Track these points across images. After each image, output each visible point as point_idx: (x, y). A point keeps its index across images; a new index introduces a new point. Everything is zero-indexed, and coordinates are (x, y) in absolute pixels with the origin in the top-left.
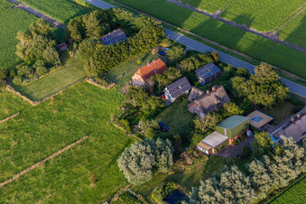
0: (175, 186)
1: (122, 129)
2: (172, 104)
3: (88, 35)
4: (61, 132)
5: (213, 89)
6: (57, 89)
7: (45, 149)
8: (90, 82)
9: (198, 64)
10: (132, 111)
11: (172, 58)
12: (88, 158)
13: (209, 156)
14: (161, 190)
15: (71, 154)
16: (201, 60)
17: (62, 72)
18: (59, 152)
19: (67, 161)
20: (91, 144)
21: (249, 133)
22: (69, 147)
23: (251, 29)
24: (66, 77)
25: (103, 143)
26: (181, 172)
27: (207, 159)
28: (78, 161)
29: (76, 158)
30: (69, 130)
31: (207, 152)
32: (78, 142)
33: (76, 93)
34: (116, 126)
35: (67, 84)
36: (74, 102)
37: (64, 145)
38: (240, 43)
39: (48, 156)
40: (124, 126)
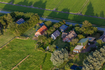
0: (72, 64)
1: (41, 51)
2: (55, 40)
3: (8, 23)
4: (17, 56)
5: (71, 31)
6: (6, 43)
7: (14, 62)
8: (18, 38)
9: (60, 25)
10: (42, 44)
11: (48, 25)
12: (33, 62)
13: (79, 53)
14: (68, 66)
15: (26, 62)
16: (60, 24)
17: (4, 37)
18: (21, 62)
19: (26, 64)
20: (32, 58)
21: (89, 44)
22: (24, 60)
23: (70, 13)
24: (7, 38)
25: (36, 56)
26: (72, 60)
27: (79, 54)
28: (30, 64)
29: (29, 63)
30: (20, 55)
31: (78, 52)
32: (26, 58)
33: (15, 43)
34: (38, 50)
35: (9, 41)
36: (16, 46)
37: (21, 60)
38: (69, 18)
39: (17, 64)
40: (41, 50)
